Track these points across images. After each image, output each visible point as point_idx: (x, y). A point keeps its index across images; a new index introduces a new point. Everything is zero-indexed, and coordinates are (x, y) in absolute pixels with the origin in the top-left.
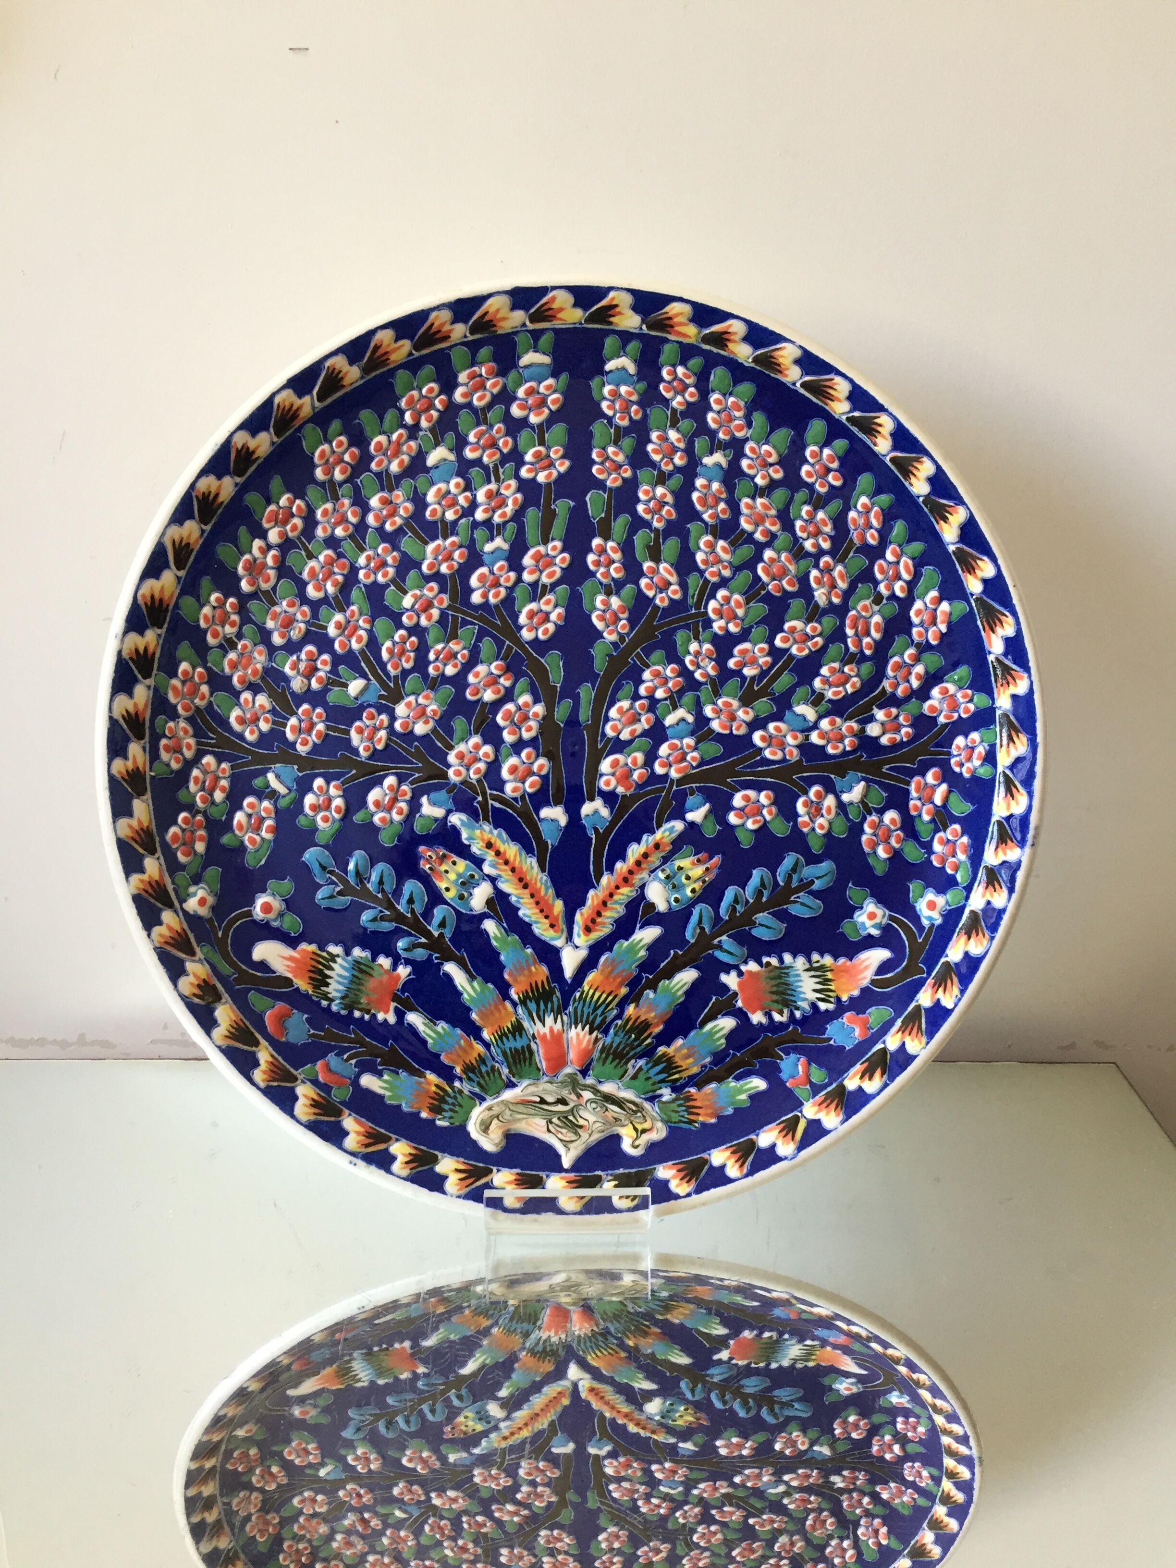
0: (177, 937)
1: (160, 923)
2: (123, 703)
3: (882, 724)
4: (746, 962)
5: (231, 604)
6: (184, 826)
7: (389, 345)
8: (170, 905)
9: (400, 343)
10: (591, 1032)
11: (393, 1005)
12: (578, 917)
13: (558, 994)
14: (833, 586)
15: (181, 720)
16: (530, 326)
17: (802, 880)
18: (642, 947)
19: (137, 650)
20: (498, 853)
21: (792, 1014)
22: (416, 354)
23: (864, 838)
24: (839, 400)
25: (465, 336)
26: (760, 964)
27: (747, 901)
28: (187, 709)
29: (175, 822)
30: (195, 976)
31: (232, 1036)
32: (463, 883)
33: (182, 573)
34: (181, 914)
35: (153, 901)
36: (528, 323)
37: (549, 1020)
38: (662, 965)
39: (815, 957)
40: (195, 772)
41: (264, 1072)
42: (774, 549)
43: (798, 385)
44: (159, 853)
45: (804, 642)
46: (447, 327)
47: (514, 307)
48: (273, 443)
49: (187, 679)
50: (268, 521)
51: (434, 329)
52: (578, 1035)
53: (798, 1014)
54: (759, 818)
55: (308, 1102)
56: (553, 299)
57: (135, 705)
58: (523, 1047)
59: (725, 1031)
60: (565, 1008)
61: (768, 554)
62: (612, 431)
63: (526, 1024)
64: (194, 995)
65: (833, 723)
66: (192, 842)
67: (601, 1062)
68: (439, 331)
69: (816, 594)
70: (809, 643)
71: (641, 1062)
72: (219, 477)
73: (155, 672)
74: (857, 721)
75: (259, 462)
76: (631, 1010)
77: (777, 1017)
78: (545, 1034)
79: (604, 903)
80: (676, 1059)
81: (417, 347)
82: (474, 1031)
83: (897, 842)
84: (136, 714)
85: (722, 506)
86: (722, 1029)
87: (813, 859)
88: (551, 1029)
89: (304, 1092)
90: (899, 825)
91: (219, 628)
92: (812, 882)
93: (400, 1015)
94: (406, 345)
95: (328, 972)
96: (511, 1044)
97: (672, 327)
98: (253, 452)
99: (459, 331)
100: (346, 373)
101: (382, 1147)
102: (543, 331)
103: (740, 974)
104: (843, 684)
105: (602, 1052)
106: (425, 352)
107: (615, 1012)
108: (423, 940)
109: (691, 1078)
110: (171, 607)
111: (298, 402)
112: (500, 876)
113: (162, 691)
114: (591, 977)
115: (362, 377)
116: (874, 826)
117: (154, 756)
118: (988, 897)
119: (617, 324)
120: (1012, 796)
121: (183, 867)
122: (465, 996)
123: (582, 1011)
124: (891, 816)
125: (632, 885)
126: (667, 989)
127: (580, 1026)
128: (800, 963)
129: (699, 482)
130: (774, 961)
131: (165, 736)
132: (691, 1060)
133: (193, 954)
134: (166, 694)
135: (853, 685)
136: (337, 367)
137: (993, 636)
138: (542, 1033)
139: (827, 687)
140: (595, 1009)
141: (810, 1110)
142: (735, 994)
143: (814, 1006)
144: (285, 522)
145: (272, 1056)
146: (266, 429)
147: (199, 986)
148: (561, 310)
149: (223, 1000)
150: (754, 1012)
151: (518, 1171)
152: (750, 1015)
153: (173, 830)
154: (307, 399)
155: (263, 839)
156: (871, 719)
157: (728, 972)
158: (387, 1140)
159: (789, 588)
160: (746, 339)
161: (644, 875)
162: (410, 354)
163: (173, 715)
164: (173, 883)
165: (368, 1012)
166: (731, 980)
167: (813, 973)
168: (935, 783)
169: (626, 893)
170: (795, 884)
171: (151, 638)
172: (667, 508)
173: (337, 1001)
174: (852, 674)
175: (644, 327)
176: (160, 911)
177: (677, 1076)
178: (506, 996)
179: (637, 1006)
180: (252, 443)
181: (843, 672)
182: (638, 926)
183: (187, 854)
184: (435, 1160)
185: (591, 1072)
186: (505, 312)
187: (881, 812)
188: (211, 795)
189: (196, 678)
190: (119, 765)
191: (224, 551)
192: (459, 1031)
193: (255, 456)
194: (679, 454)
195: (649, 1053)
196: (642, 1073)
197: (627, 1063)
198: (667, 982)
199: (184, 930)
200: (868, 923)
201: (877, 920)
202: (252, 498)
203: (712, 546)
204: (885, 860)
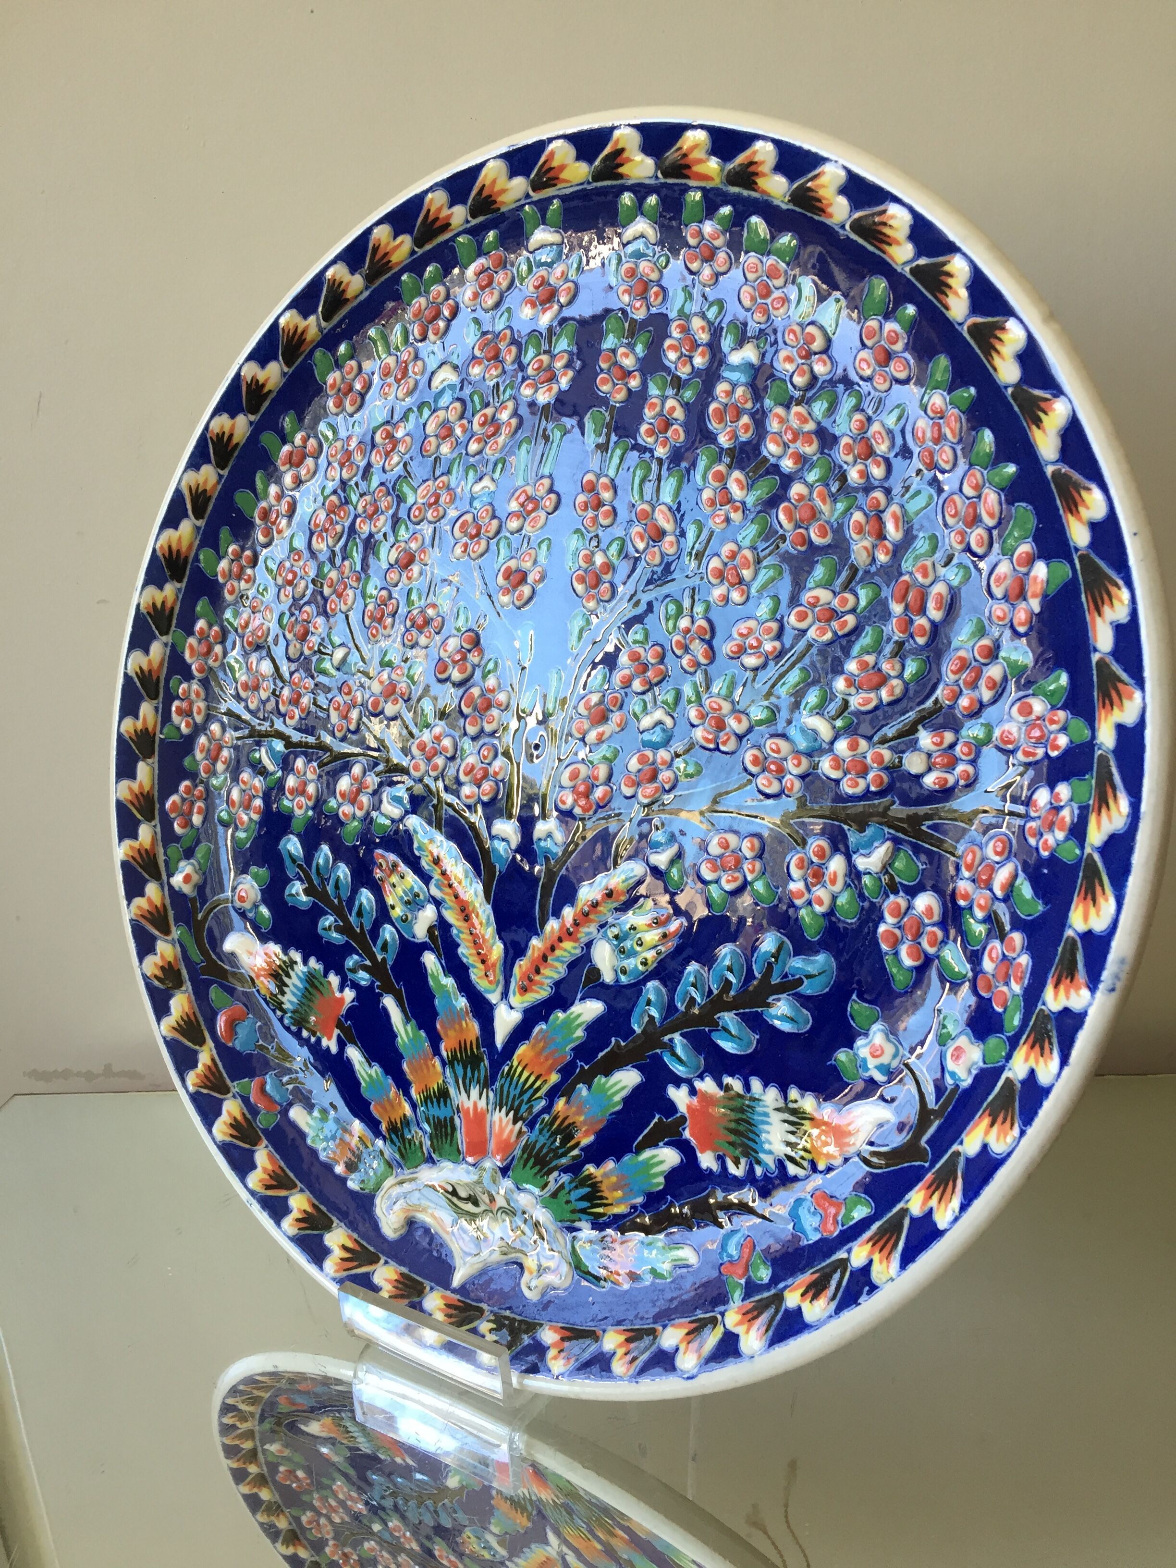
0: (154, 911)
1: (142, 894)
2: (139, 660)
3: (929, 755)
4: (701, 1077)
5: (248, 557)
6: (185, 796)
7: (388, 243)
8: (157, 877)
9: (399, 239)
10: (515, 1122)
11: (337, 1032)
12: (516, 970)
13: (486, 1062)
14: (881, 535)
15: (195, 681)
16: (536, 196)
17: (786, 976)
18: (579, 1025)
19: (154, 605)
20: (444, 873)
21: (751, 1171)
22: (420, 251)
23: (882, 928)
24: (898, 243)
25: (467, 222)
26: (720, 1085)
27: (710, 992)
28: (200, 671)
29: (176, 791)
30: (162, 957)
31: (178, 1029)
32: (408, 903)
33: (201, 523)
34: (166, 888)
35: (140, 870)
36: (531, 193)
37: (475, 1092)
38: (601, 1055)
39: (794, 1093)
40: (203, 740)
41: (198, 1076)
42: (806, 483)
43: (847, 227)
44: (157, 821)
45: (829, 620)
46: (445, 212)
47: (513, 174)
48: (284, 374)
49: (203, 637)
50: (284, 464)
51: (431, 217)
52: (501, 1120)
53: (759, 1171)
54: (737, 874)
55: (229, 1121)
56: (552, 154)
57: (150, 662)
58: (445, 1118)
59: (666, 1167)
60: (493, 1084)
61: (797, 489)
62: (627, 325)
63: (452, 1091)
64: (156, 977)
65: (853, 747)
66: (190, 813)
67: (522, 1162)
68: (437, 219)
69: (854, 548)
70: (835, 624)
71: (565, 1178)
72: (233, 416)
73: (173, 628)
74: (890, 748)
75: (273, 395)
76: (560, 1104)
77: (732, 1169)
78: (468, 1109)
79: (545, 958)
80: (604, 1187)
81: (419, 242)
82: (403, 1085)
83: (932, 945)
84: (150, 671)
85: (745, 419)
86: (662, 1162)
87: (802, 947)
88: (475, 1105)
89: (231, 1108)
90: (936, 918)
91: (235, 584)
92: (800, 982)
93: (342, 1045)
94: (406, 242)
95: (286, 979)
96: (437, 1112)
97: (688, 167)
98: (263, 385)
99: (459, 215)
100: (348, 284)
101: (282, 1193)
102: (549, 200)
103: (693, 1092)
104: (877, 687)
105: (524, 1151)
106: (428, 247)
107: (543, 1103)
108: (368, 963)
109: (617, 1217)
110: (190, 560)
111: (302, 324)
112: (444, 900)
113: (179, 649)
114: (522, 1050)
115: (367, 288)
116: (897, 912)
117: (166, 717)
118: (1032, 1063)
119: (628, 177)
120: (1094, 900)
121: (177, 839)
122: (399, 1039)
123: (508, 1092)
124: (925, 902)
125: (576, 940)
126: (603, 1090)
127: (504, 1110)
128: (771, 1096)
129: (721, 388)
130: (736, 1085)
131: (178, 697)
132: (619, 1193)
133: (166, 931)
134: (183, 653)
135: (891, 692)
136: (337, 278)
137: (1098, 620)
138: (466, 1106)
139: (853, 690)
140: (522, 1093)
141: (732, 1319)
142: (683, 1119)
143: (780, 1164)
144: (299, 464)
145: (213, 1060)
146: (276, 358)
147: (162, 968)
148: (562, 168)
149: (184, 988)
150: (702, 1152)
151: (404, 1270)
152: (699, 1155)
153: (174, 798)
154: (312, 319)
155: (251, 819)
156: (914, 745)
157: (678, 1086)
158: (291, 1186)
159: (817, 540)
160: (779, 168)
161: (592, 928)
162: (413, 252)
163: (188, 676)
164: (165, 854)
165: (314, 1033)
166: (679, 1096)
167: (787, 1116)
168: (997, 858)
169: (570, 949)
170: (775, 980)
171: (170, 591)
172: (674, 427)
173: (289, 1015)
174: (893, 673)
175: (660, 175)
176: (146, 881)
177: (600, 1210)
178: (436, 1052)
179: (567, 1102)
180: (261, 376)
181: (880, 670)
182: (579, 996)
183: (183, 826)
184: (328, 1227)
185: (510, 1173)
186: (502, 182)
187: (912, 892)
188: (214, 765)
189: (211, 639)
190: (128, 724)
191: (241, 498)
192: (390, 1081)
193: (266, 390)
194: (700, 349)
195: (575, 1168)
196: (563, 1192)
197: (549, 1173)
198: (603, 1080)
199: (164, 906)
200: (872, 1063)
201: (885, 1059)
202: (268, 439)
203: (722, 478)
204: (911, 969)
